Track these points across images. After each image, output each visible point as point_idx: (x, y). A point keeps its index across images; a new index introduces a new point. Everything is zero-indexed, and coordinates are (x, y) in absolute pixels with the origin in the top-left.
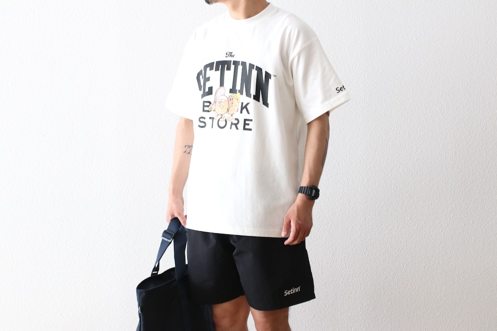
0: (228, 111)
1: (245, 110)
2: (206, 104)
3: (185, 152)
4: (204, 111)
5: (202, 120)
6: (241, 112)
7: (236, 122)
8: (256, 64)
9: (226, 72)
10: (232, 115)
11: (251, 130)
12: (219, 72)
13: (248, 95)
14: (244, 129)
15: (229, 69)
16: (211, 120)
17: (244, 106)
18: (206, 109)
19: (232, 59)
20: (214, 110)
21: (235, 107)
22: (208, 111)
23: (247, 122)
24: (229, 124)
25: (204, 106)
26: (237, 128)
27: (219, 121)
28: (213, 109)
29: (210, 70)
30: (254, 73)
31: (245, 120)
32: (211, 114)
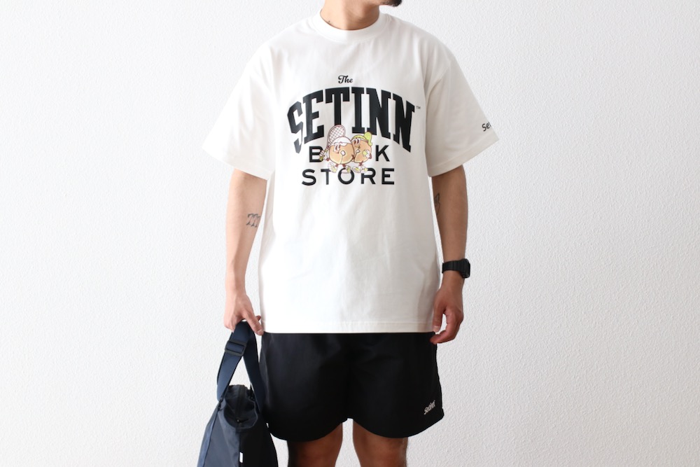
0: (354, 158)
1: (382, 156)
12: (332, 105)
27: (340, 173)
29: (318, 102)
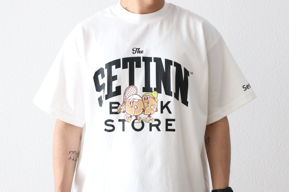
0: (144, 111)
1: (165, 110)
2: (113, 105)
3: (70, 158)
4: (111, 113)
5: (108, 123)
6: (162, 112)
7: (157, 123)
8: (174, 60)
9: (136, 70)
10: (149, 116)
11: (174, 130)
12: (127, 70)
13: (168, 92)
14: (167, 130)
15: (139, 66)
16: (121, 123)
17: (164, 105)
18: (114, 110)
19: (141, 55)
20: (124, 112)
21: (152, 107)
22: (116, 113)
23: (169, 122)
24: (147, 126)
25: (111, 108)
26: (159, 130)
27: (133, 123)
28: (122, 111)
29: (116, 68)
30: (173, 69)
31: (167, 120)
32: (122, 116)
